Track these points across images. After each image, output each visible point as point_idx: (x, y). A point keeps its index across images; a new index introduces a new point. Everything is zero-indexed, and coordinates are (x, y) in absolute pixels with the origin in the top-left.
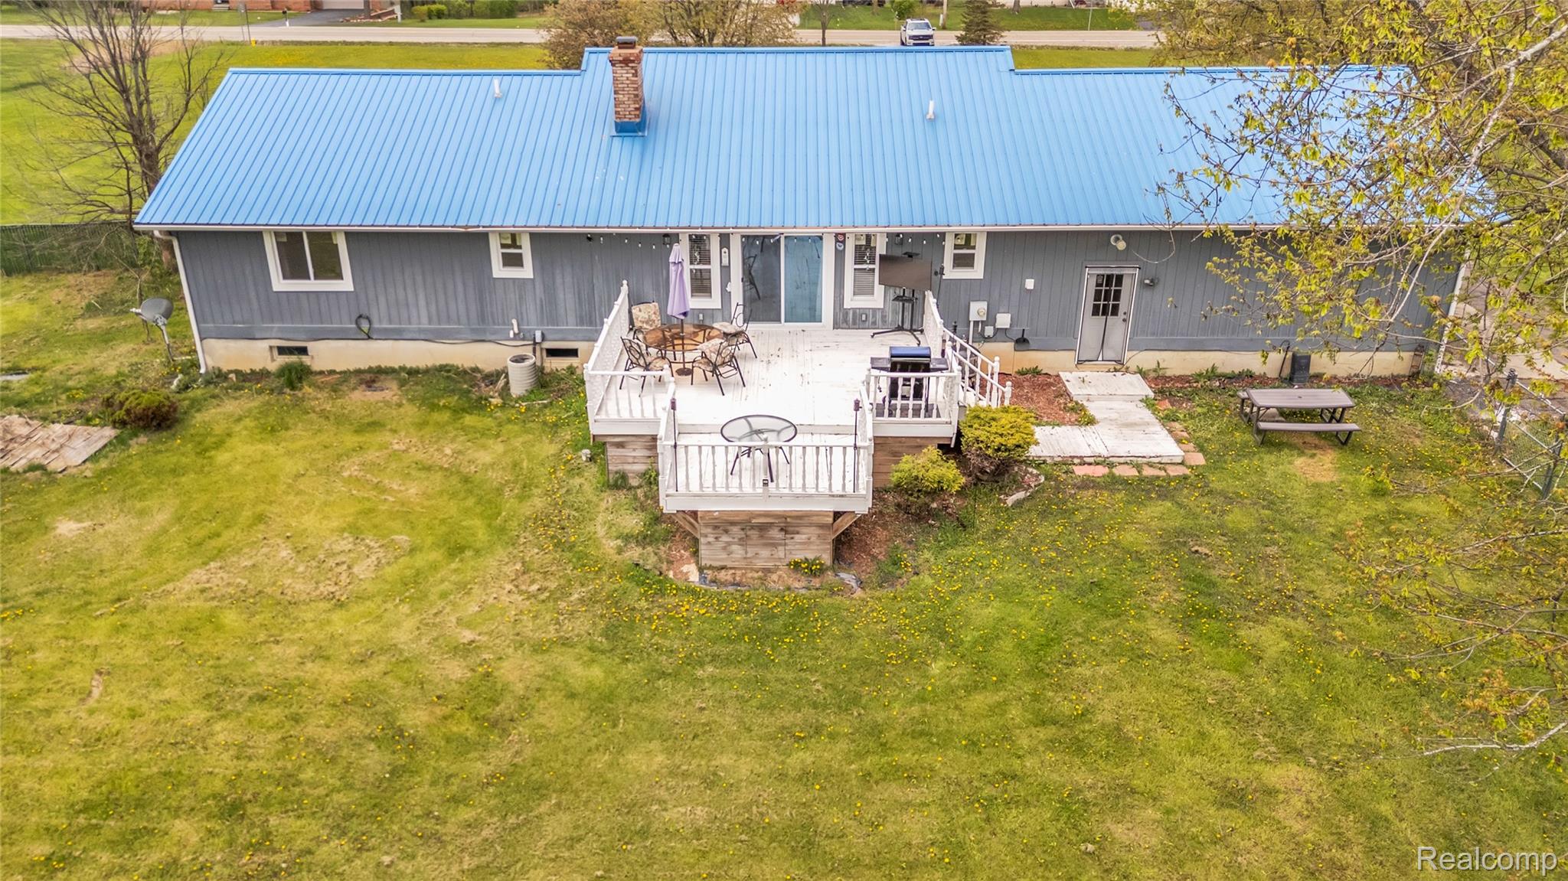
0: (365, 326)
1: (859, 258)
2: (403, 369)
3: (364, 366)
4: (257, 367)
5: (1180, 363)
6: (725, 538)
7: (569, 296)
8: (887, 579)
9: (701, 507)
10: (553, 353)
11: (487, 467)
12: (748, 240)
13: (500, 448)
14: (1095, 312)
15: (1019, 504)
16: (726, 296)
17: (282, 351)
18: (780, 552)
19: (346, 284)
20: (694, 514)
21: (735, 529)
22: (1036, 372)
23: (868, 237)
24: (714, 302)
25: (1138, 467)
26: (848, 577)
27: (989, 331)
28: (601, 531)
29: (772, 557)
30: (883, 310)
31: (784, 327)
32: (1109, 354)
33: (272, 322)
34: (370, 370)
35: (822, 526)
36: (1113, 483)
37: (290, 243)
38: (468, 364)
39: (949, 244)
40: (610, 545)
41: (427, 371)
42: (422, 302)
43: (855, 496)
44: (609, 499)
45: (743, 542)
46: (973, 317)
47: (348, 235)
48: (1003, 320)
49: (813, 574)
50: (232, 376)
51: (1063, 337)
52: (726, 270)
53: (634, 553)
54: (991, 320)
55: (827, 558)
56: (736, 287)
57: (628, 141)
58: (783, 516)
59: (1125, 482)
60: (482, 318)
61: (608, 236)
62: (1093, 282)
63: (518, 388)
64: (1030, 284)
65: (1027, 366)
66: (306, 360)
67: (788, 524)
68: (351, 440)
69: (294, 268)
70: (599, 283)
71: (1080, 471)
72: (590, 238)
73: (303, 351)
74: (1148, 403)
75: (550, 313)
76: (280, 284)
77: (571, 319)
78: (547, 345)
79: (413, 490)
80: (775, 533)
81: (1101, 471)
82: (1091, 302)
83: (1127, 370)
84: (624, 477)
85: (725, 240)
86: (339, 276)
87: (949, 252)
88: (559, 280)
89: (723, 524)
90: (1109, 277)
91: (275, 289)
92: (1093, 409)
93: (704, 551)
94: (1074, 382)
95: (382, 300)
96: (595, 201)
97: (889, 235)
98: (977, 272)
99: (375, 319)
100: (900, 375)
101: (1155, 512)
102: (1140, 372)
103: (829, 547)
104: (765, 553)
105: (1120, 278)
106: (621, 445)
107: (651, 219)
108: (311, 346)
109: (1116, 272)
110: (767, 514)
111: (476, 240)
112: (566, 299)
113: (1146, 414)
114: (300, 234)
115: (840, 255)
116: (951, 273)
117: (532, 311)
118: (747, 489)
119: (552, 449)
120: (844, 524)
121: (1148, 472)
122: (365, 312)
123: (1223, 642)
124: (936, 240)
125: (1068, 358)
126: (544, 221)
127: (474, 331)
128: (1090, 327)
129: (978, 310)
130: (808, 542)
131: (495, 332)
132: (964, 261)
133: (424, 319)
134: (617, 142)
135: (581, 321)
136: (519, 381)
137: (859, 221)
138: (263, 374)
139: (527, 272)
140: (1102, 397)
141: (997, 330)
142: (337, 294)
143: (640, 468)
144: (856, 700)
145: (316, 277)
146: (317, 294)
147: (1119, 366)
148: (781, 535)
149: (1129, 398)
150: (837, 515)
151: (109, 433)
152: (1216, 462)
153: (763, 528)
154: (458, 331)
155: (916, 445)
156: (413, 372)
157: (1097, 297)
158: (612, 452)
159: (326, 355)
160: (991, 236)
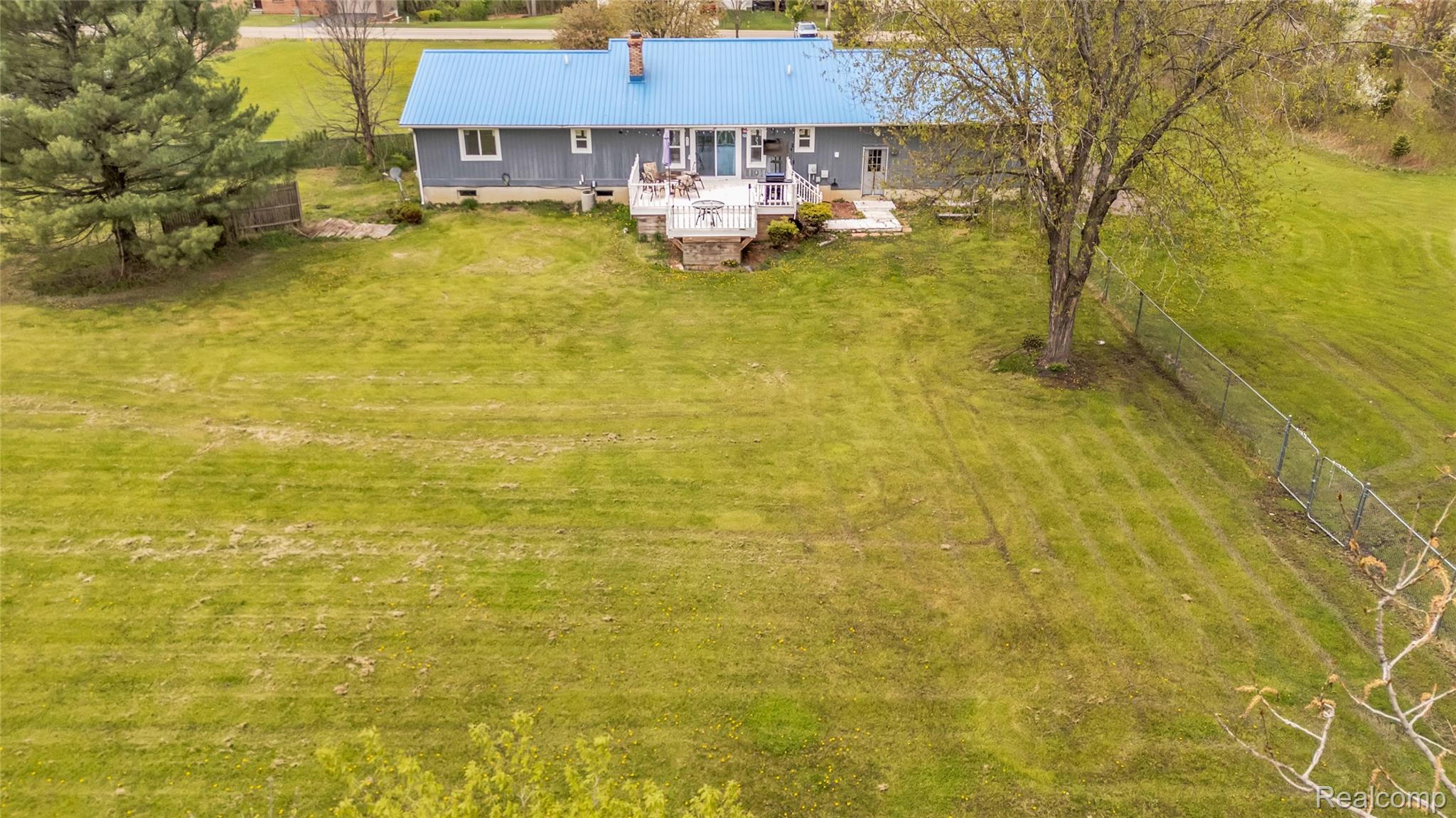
0: (507, 179)
1: (754, 142)
2: (524, 202)
3: (505, 201)
4: (450, 202)
5: (911, 196)
6: (694, 251)
7: (610, 163)
8: (763, 268)
9: (683, 235)
10: (600, 193)
11: (579, 236)
12: (699, 133)
13: (584, 230)
14: (869, 170)
15: (826, 245)
16: (688, 162)
17: (463, 193)
18: (718, 257)
19: (498, 157)
20: (681, 239)
21: (699, 246)
22: (842, 201)
23: (758, 132)
24: (681, 165)
25: (881, 233)
26: (748, 268)
27: (818, 179)
28: (638, 256)
29: (714, 261)
30: (766, 169)
31: (717, 178)
32: (877, 191)
33: (459, 176)
34: (508, 203)
35: (736, 243)
36: (868, 238)
37: (471, 135)
38: (558, 199)
39: (797, 134)
40: (643, 260)
41: (537, 203)
42: (536, 167)
43: (750, 230)
44: (639, 245)
45: (702, 252)
46: (810, 172)
47: (501, 130)
48: (825, 174)
49: (733, 266)
50: (439, 206)
51: (854, 183)
52: (688, 148)
53: (654, 262)
54: (818, 174)
55: (738, 260)
56: (693, 158)
57: (636, 85)
58: (720, 238)
59: (874, 238)
60: (566, 175)
61: (631, 130)
62: (867, 154)
63: (586, 208)
64: (837, 155)
65: (838, 198)
66: (475, 197)
67: (721, 243)
68: (511, 228)
69: (472, 149)
70: (624, 155)
71: (854, 235)
72: (620, 131)
73: (474, 193)
74: (893, 211)
75: (599, 172)
76: (464, 157)
77: (610, 174)
78: (598, 189)
79: (548, 243)
80: (716, 248)
81: (863, 235)
82: (867, 164)
83: (886, 200)
84: (645, 236)
85: (687, 131)
86: (494, 153)
87: (797, 139)
88: (604, 153)
89: (694, 243)
90: (875, 151)
91: (463, 159)
92: (865, 213)
93: (685, 257)
94: (859, 205)
95: (516, 166)
96: (623, 114)
97: (768, 129)
98: (811, 149)
99: (511, 175)
100: (770, 184)
101: (885, 247)
102: (892, 200)
103: (739, 254)
104: (711, 258)
105: (880, 151)
106: (644, 221)
107: (652, 122)
108: (478, 190)
109: (878, 148)
110: (712, 238)
111: (564, 133)
112: (608, 165)
113: (891, 216)
114: (476, 132)
115: (744, 140)
116: (798, 149)
117: (591, 172)
118: (704, 226)
119: (609, 230)
120: (746, 243)
121: (884, 234)
122: (507, 172)
123: (900, 282)
124: (790, 131)
125: (857, 193)
126: (600, 122)
127: (562, 181)
128: (867, 177)
129: (812, 168)
130: (730, 252)
131: (571, 182)
132: (805, 143)
133: (537, 175)
134: (631, 86)
135: (615, 176)
136: (586, 207)
137: (753, 121)
138: (453, 205)
139: (589, 150)
140: (871, 209)
141: (822, 179)
142: (493, 162)
143: (653, 232)
144: (749, 298)
145: (484, 153)
146: (483, 162)
147: (882, 198)
148: (718, 249)
149: (884, 210)
150: (743, 239)
151: (392, 227)
152: (917, 230)
153: (711, 245)
154: (554, 182)
155: (778, 217)
156: (531, 204)
157: (870, 162)
158: (640, 224)
159: (487, 195)
160: (817, 129)
